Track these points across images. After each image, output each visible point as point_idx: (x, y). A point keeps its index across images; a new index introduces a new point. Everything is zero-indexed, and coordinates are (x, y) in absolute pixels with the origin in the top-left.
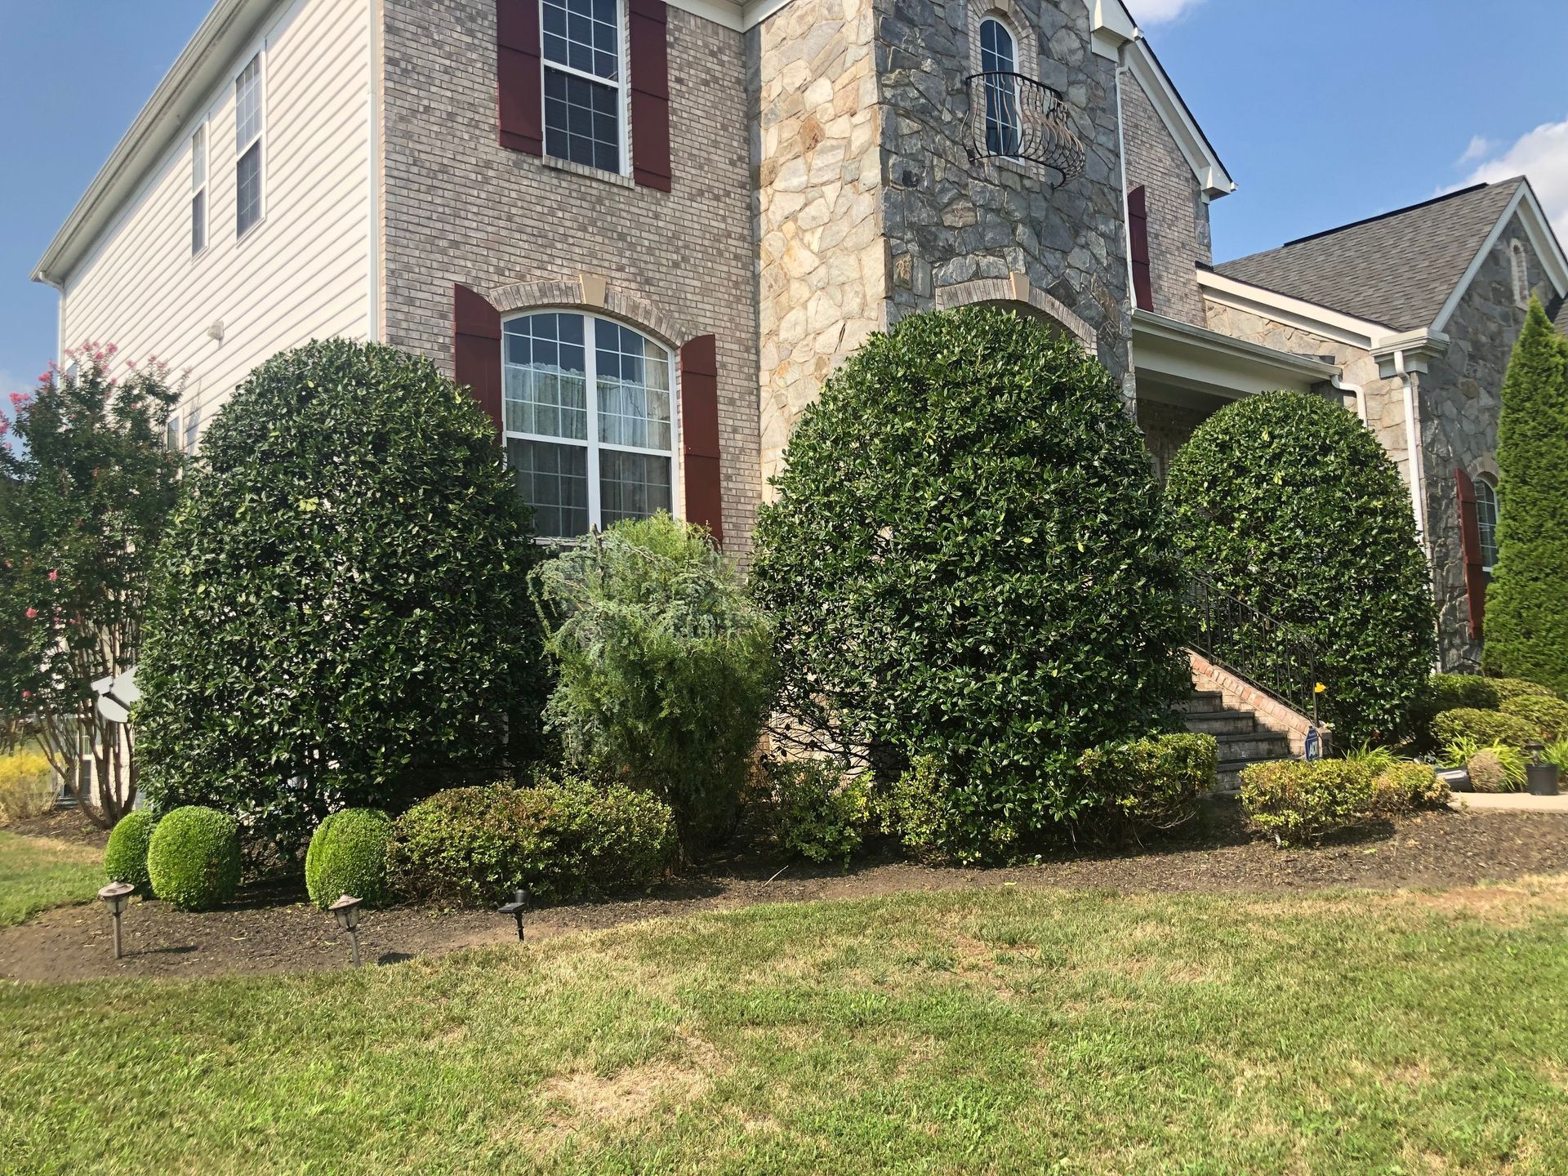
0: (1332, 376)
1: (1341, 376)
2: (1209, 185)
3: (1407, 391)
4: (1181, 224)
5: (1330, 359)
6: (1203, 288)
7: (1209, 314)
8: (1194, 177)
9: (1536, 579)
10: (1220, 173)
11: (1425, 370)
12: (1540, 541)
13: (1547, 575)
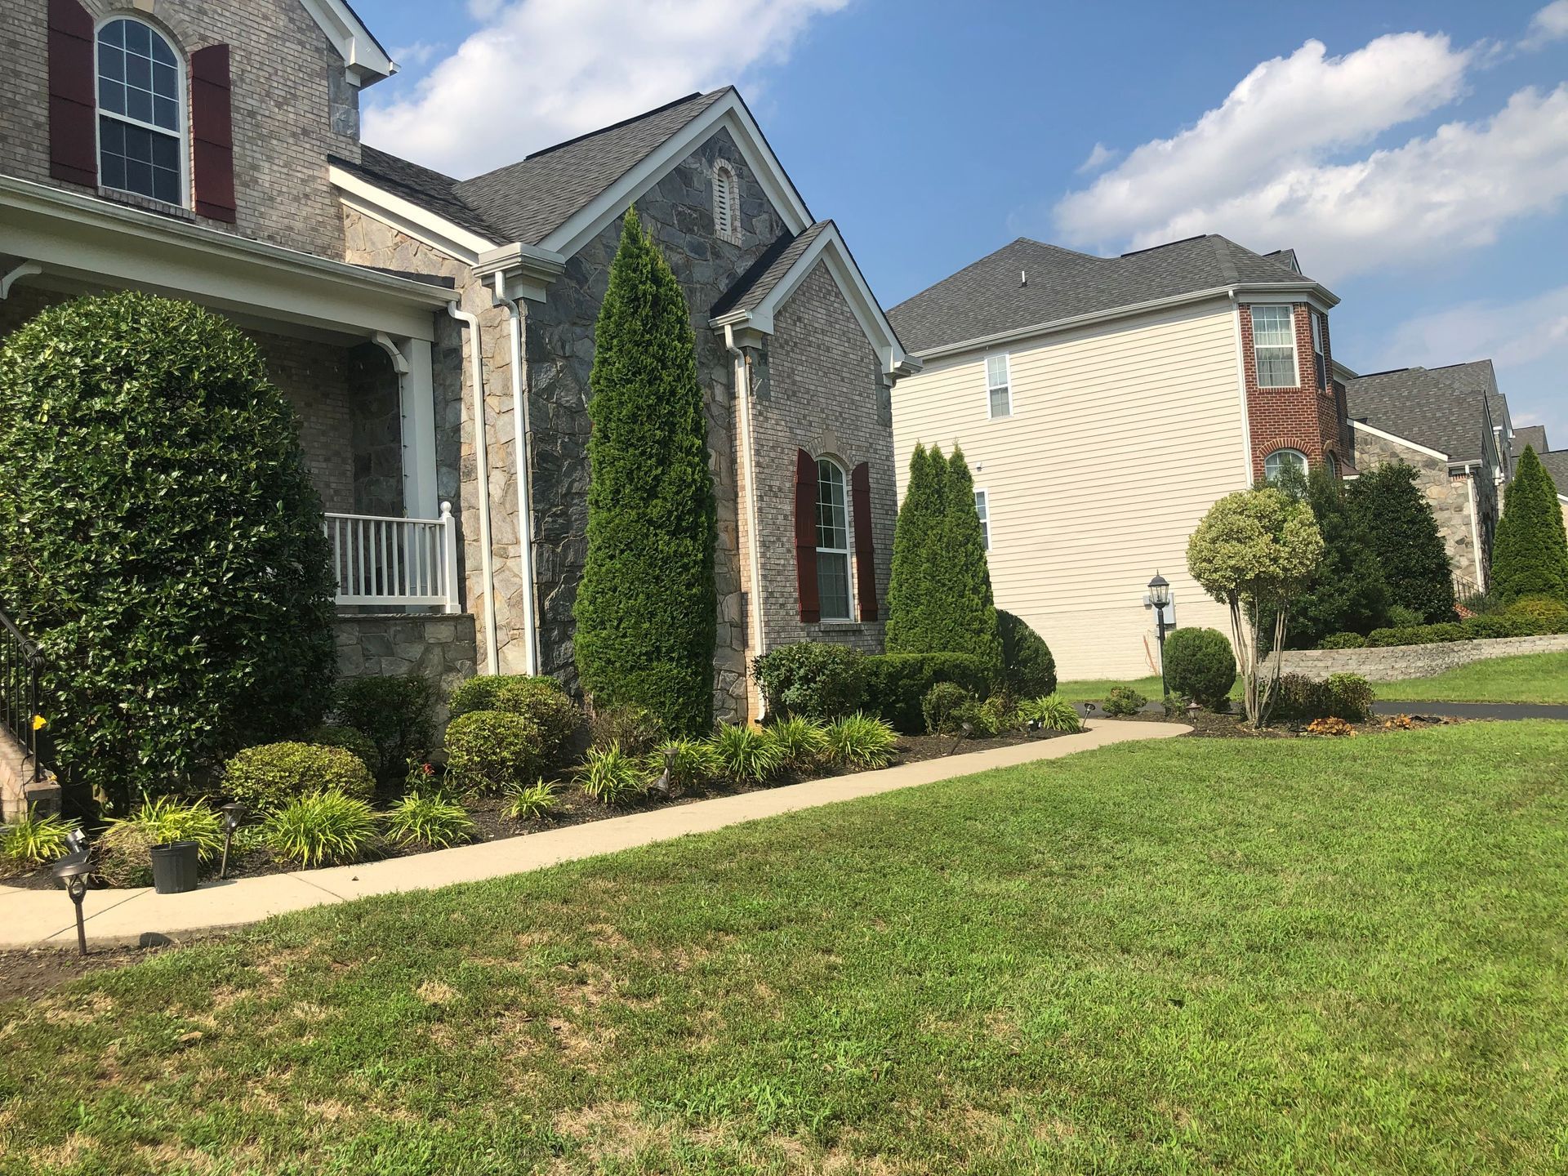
0: (448, 302)
1: (458, 305)
2: (352, 61)
3: (514, 322)
4: (303, 106)
5: (449, 282)
6: (338, 190)
7: (347, 222)
8: (332, 49)
9: (612, 557)
10: (371, 48)
11: (541, 297)
12: (617, 510)
13: (622, 552)
